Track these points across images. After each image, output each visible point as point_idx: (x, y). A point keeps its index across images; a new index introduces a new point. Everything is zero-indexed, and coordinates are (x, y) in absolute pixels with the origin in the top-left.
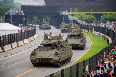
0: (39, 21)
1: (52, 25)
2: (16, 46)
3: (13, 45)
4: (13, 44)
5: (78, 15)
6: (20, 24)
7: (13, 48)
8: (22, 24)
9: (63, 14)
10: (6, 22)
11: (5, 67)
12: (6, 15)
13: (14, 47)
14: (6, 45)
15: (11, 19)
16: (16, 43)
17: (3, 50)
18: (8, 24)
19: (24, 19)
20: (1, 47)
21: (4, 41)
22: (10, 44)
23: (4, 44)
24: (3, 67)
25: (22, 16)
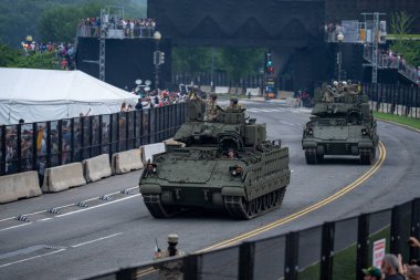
0: (230, 69)
1: (288, 89)
2: (107, 171)
3: (90, 168)
4: (90, 161)
5: (410, 44)
6: (139, 82)
7: (89, 182)
8: (148, 83)
9: (336, 38)
10: (72, 69)
11: (39, 252)
12: (81, 39)
13: (94, 175)
14: (60, 164)
15: (102, 57)
16: (105, 157)
17: (45, 188)
18: (79, 75)
19: (160, 58)
20: (36, 172)
21: (55, 147)
22: (80, 160)
23: (53, 160)
24: (32, 254)
25: (151, 45)
